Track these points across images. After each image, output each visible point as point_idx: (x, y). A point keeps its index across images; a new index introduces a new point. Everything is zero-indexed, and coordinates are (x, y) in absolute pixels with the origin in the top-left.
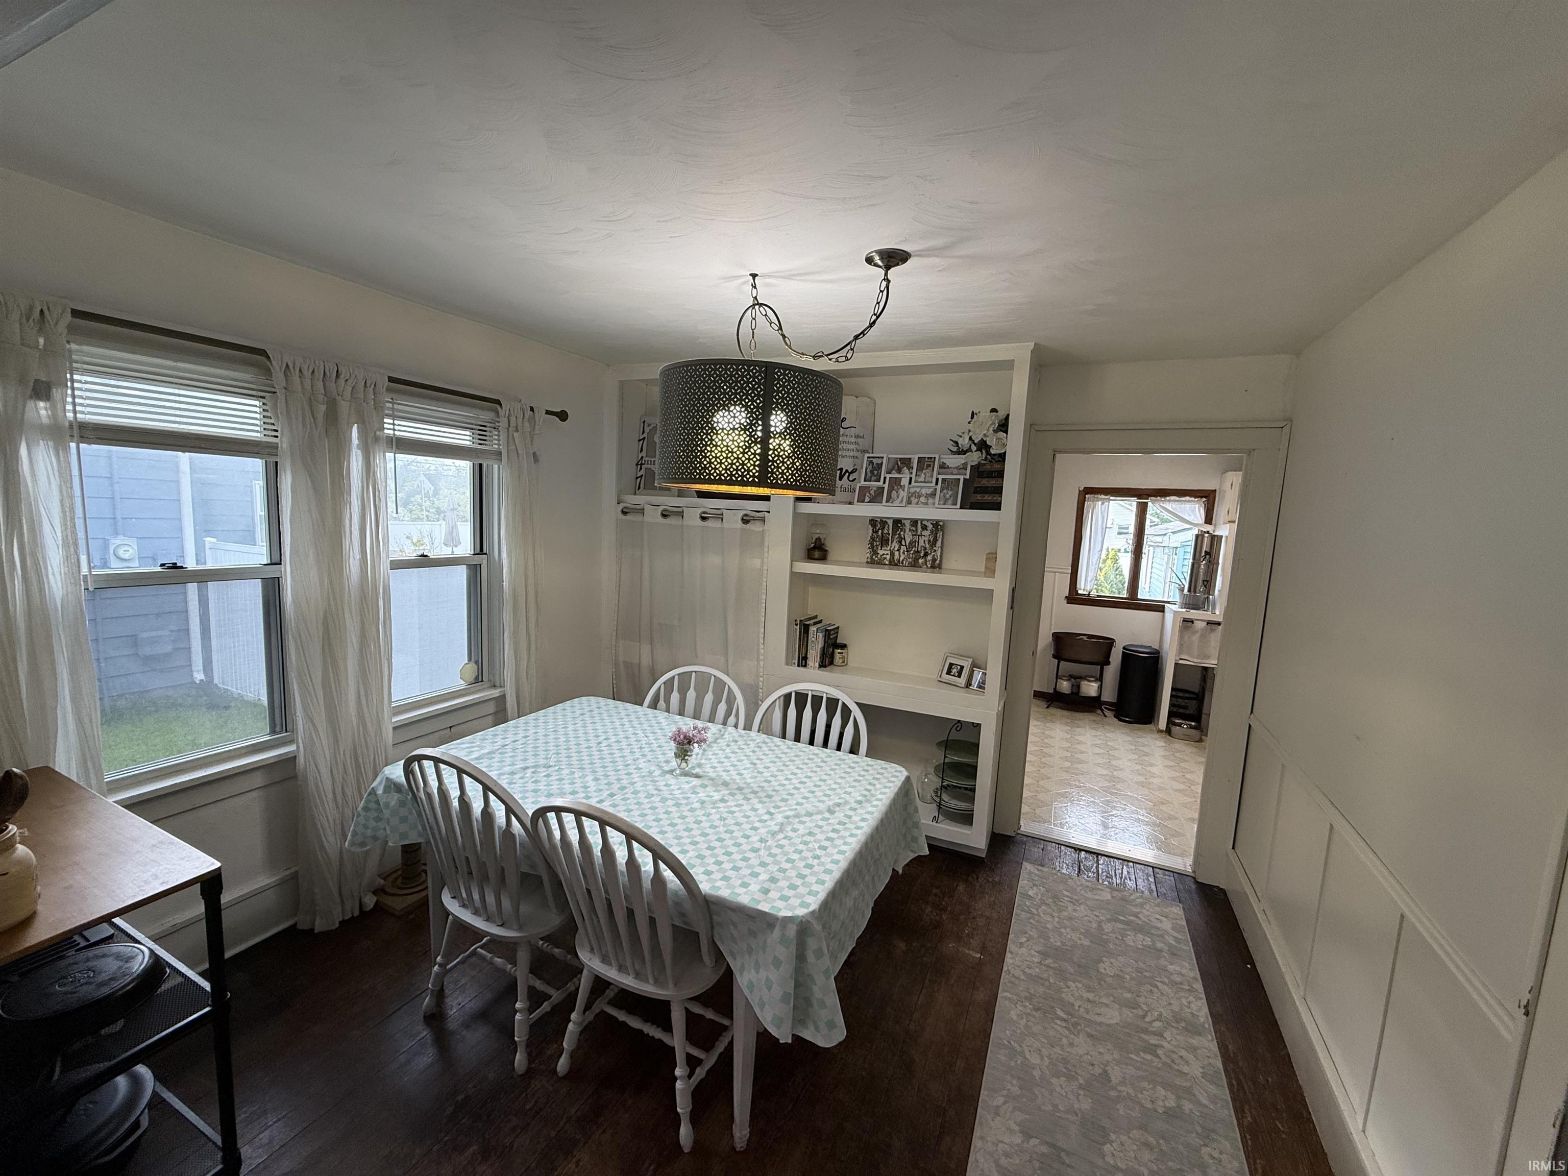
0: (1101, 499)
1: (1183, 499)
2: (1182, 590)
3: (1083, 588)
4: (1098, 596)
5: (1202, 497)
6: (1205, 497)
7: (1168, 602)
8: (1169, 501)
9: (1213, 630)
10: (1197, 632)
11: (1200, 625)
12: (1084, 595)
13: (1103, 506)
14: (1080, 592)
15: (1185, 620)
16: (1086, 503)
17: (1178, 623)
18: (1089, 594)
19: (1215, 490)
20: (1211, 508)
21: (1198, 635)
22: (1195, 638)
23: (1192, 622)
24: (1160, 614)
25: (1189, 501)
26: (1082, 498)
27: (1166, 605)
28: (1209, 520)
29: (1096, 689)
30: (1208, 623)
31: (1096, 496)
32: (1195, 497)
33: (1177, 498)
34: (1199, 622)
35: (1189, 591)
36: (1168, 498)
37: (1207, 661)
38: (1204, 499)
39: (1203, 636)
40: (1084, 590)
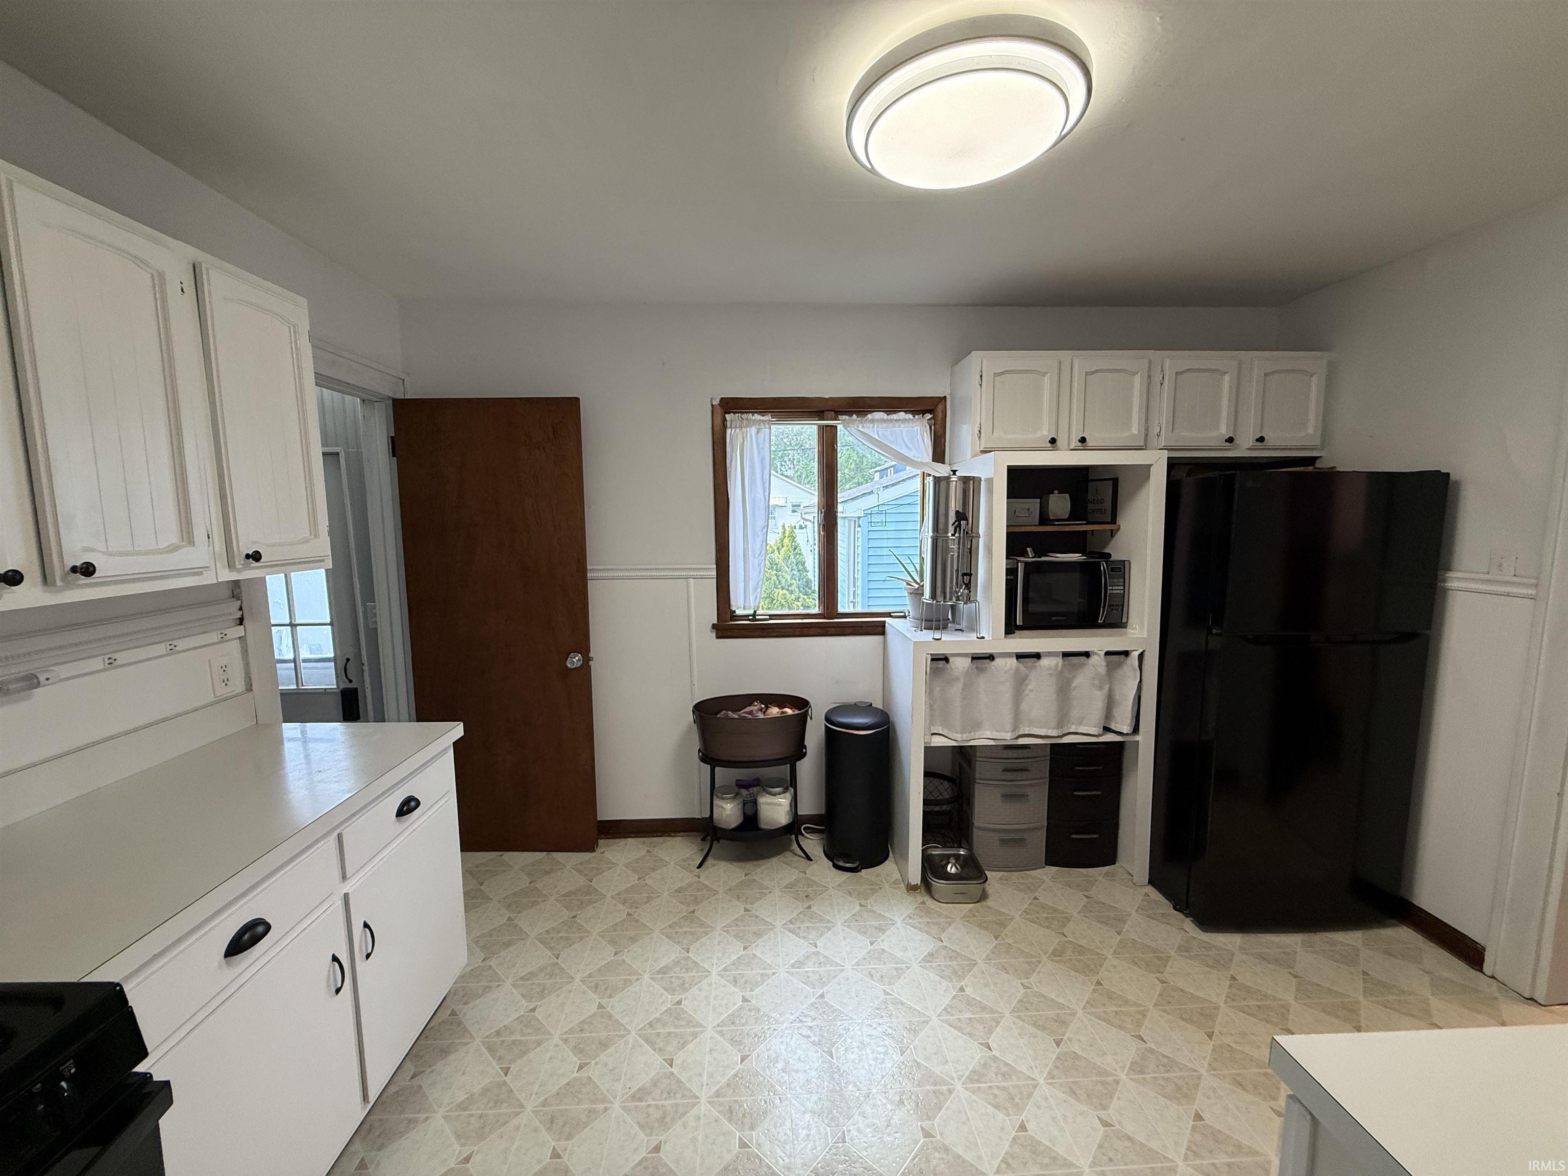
0: (755, 422)
1: (894, 416)
2: (917, 593)
3: (741, 605)
4: (772, 617)
5: (923, 412)
6: (930, 412)
7: (889, 615)
8: (872, 421)
9: (981, 670)
10: (957, 679)
11: (960, 665)
12: (745, 617)
13: (761, 435)
14: (739, 612)
15: (935, 659)
16: (729, 431)
17: (924, 662)
18: (754, 615)
19: (945, 397)
20: (940, 432)
21: (959, 686)
22: (956, 690)
23: (946, 659)
24: (878, 638)
25: (904, 420)
26: (718, 421)
27: (887, 620)
28: (939, 455)
29: (788, 808)
30: (973, 658)
31: (745, 416)
32: (914, 413)
33: (885, 416)
34: (959, 659)
35: (933, 596)
36: (869, 416)
37: (977, 734)
38: (929, 416)
39: (968, 687)
40: (744, 608)
